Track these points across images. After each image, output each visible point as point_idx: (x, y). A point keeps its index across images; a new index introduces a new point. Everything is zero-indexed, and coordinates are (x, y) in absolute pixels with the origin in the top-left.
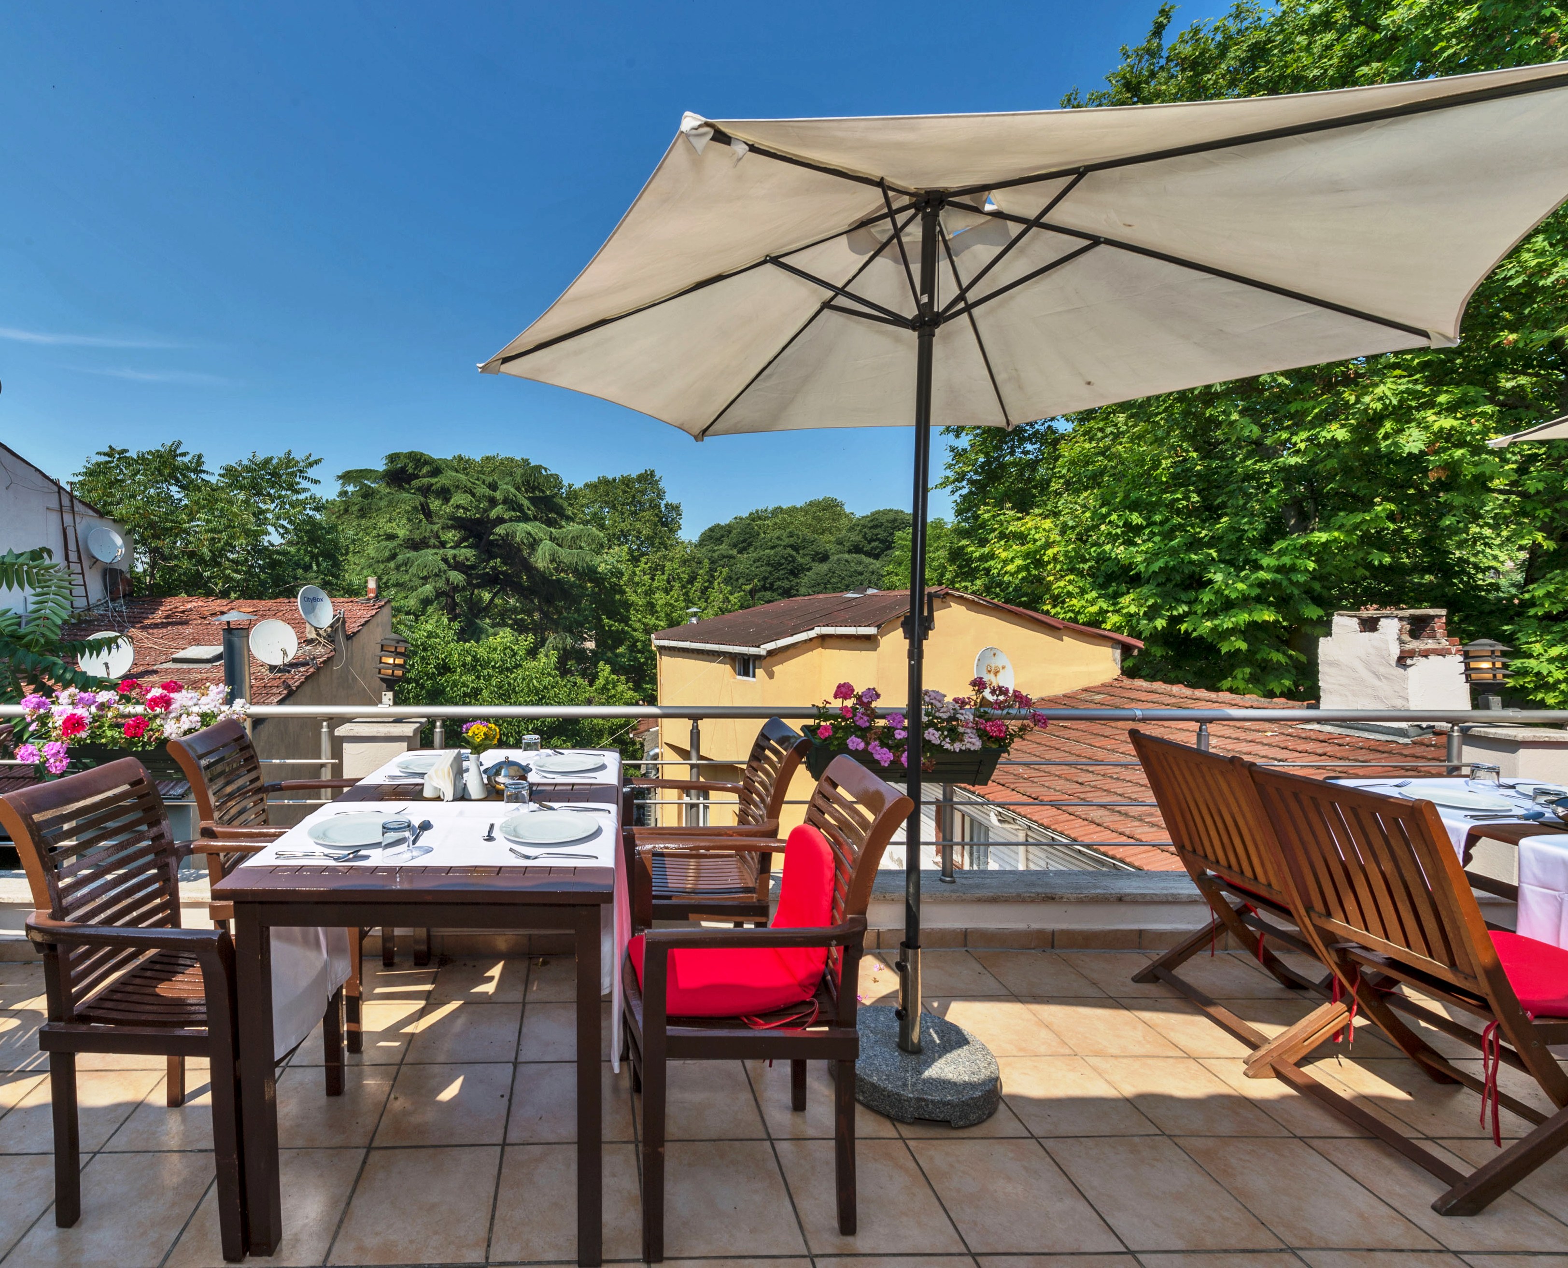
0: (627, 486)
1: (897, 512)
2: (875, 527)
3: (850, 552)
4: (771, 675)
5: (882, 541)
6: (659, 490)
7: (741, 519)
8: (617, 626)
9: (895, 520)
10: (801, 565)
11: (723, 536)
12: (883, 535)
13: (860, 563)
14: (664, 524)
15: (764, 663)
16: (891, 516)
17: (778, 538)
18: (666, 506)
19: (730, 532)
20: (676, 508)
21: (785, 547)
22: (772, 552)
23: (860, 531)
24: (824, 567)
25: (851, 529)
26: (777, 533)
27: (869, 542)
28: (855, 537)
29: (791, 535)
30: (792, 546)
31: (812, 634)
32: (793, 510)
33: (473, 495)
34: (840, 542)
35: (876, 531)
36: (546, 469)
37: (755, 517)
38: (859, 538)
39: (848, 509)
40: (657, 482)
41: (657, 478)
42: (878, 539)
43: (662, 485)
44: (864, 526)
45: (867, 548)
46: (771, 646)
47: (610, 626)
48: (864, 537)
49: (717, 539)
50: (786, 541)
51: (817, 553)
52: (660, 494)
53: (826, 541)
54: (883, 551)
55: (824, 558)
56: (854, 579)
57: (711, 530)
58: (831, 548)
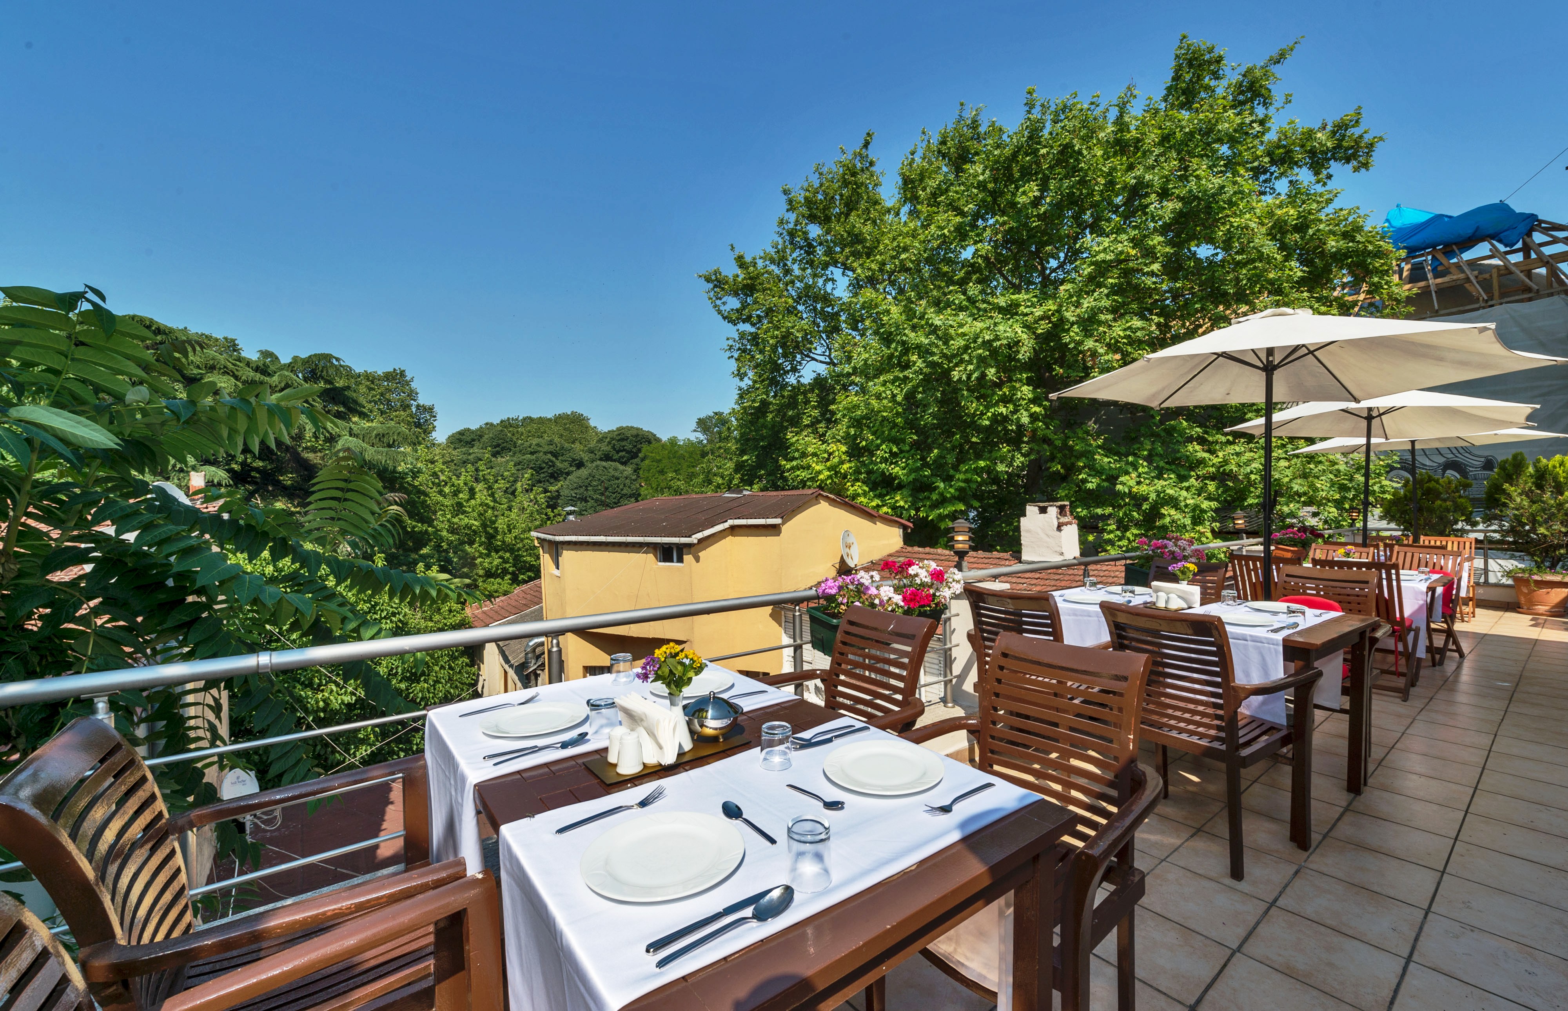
0: (373, 383)
1: (638, 429)
2: (622, 440)
3: (601, 459)
4: (697, 559)
5: (628, 452)
6: (412, 391)
7: (492, 424)
8: (420, 527)
9: (637, 436)
10: (560, 470)
11: (473, 440)
12: (629, 447)
13: (616, 469)
14: (418, 425)
15: (693, 549)
16: (635, 432)
17: (538, 445)
18: (418, 406)
19: (481, 436)
20: (430, 410)
21: (545, 453)
22: (534, 457)
23: (609, 443)
24: (583, 472)
25: (601, 441)
26: (535, 441)
27: (618, 452)
28: (605, 448)
29: (551, 443)
30: (551, 453)
31: (726, 525)
32: (541, 421)
33: (237, 378)
34: (591, 451)
35: (623, 443)
36: (337, 359)
37: (506, 424)
38: (609, 448)
39: (592, 423)
40: (408, 383)
41: (408, 378)
42: (624, 450)
43: (413, 385)
44: (613, 439)
45: (616, 457)
46: (699, 535)
47: (414, 527)
48: (613, 448)
49: (467, 443)
50: (547, 448)
51: (574, 460)
52: (412, 394)
53: (579, 450)
54: (628, 460)
55: (580, 465)
56: (612, 482)
57: (461, 433)
58: (585, 457)
